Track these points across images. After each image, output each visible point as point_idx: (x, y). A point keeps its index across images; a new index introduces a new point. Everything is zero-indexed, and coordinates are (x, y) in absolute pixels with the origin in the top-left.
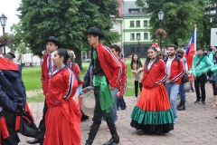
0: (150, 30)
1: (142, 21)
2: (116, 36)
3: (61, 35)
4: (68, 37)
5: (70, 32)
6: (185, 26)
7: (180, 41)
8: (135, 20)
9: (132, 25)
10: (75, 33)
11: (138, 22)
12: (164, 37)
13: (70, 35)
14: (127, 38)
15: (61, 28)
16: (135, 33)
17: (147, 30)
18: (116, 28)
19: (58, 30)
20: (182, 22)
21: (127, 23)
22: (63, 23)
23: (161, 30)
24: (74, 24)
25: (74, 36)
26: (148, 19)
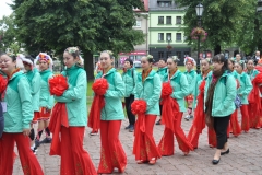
0: (185, 30)
1: (174, 17)
2: (140, 37)
3: (67, 32)
4: (77, 35)
5: (79, 29)
6: (230, 25)
7: (224, 45)
8: (165, 16)
9: (161, 21)
10: (86, 30)
11: (169, 18)
12: (203, 38)
13: (80, 32)
14: (154, 39)
15: (67, 23)
16: (165, 33)
17: (181, 29)
18: (140, 25)
19: (63, 26)
20: (227, 20)
21: (154, 19)
22: (70, 17)
23: (199, 29)
24: (84, 19)
25: (84, 34)
26: (183, 15)
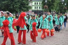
0: (42, 6)
1: (39, 3)
2: (30, 7)
3: (11, 6)
4: (14, 7)
5: (14, 5)
8: (36, 2)
9: (35, 4)
10: (16, 5)
12: (47, 8)
16: (36, 7)
17: (41, 6)
18: (30, 5)
19: (10, 4)
20: (53, 4)
21: (34, 3)
22: (12, 2)
23: (46, 6)
24: (16, 2)
25: (16, 7)
26: (41, 2)
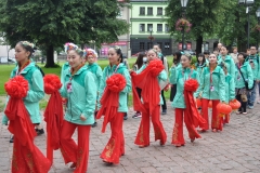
0: (168, 20)
1: (155, 8)
2: (124, 27)
3: (50, 21)
4: (60, 25)
5: (62, 19)
6: (212, 16)
7: (206, 36)
8: (146, 7)
9: (142, 12)
10: (69, 20)
11: (150, 9)
12: (188, 29)
13: (63, 22)
14: (135, 30)
15: (50, 12)
16: (146, 24)
17: (163, 20)
18: (123, 16)
19: (46, 15)
20: (210, 12)
21: (136, 9)
22: (53, 6)
23: (183, 20)
24: (68, 8)
25: (67, 23)
26: (164, 7)
